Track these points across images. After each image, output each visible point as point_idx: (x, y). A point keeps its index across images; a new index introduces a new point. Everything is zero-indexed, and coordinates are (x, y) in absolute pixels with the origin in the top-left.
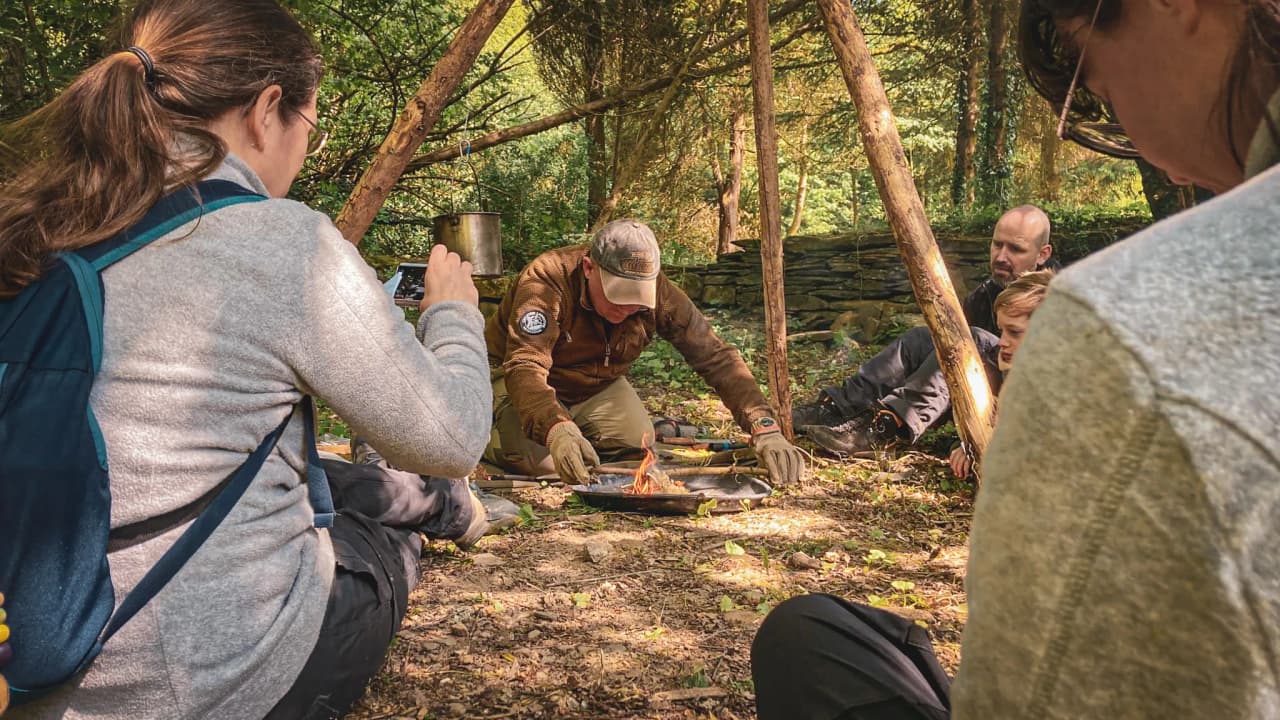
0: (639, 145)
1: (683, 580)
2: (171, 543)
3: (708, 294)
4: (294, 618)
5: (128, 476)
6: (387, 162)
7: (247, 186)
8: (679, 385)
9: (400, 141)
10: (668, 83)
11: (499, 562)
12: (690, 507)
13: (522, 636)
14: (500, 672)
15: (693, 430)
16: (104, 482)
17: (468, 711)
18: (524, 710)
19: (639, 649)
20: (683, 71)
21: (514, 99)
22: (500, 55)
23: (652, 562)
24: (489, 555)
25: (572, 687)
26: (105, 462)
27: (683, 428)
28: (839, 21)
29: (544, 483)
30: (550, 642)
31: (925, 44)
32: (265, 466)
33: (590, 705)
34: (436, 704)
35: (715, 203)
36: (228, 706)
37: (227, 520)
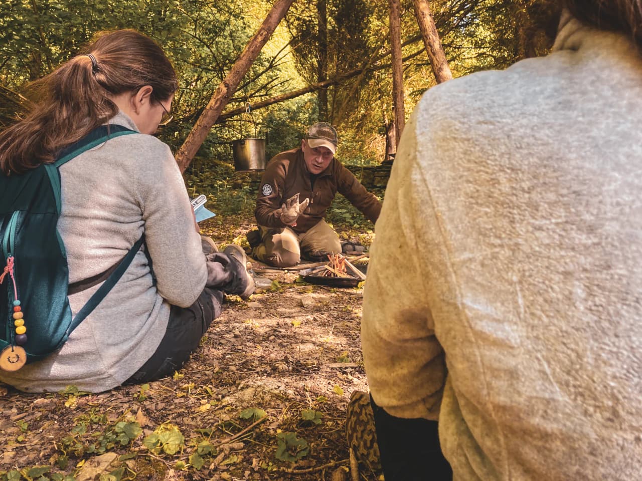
0: (344, 105)
1: (346, 315)
2: (95, 291)
3: (376, 181)
4: (153, 323)
5: (74, 260)
6: (210, 113)
7: (128, 126)
8: (358, 226)
9: (216, 103)
10: (360, 72)
11: (260, 306)
12: (355, 284)
13: (266, 338)
14: (254, 354)
15: (362, 248)
16: (65, 263)
17: (237, 370)
18: (263, 370)
19: (321, 345)
20: (368, 66)
21: (282, 80)
22: (275, 58)
23: (332, 307)
24: (256, 303)
25: (286, 360)
26: (65, 255)
27: (357, 247)
28: (432, 44)
29: (286, 271)
30: (279, 341)
31: (495, 53)
32: (136, 256)
33: (293, 369)
34: (222, 366)
35: (384, 134)
36: (125, 362)
37: (120, 280)
